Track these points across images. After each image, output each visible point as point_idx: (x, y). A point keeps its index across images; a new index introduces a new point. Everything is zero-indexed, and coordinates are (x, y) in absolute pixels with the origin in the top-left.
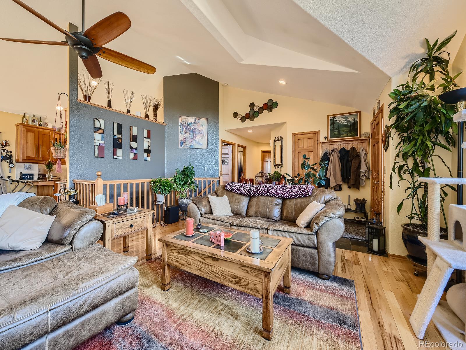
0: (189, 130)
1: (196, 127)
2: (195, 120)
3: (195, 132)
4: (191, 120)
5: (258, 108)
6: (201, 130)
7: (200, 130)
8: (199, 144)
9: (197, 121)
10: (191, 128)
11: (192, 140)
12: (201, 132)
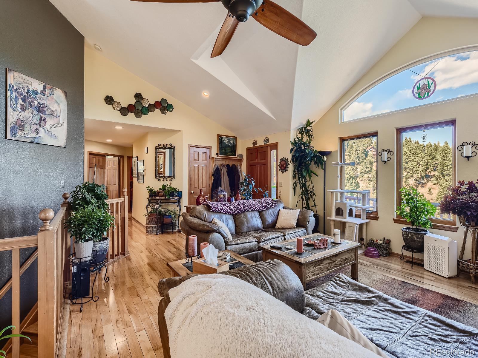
0: (31, 106)
1: (47, 103)
2: (44, 88)
3: (44, 112)
4: (36, 85)
5: (148, 104)
6: (56, 110)
7: (53, 109)
8: (51, 135)
9: (48, 91)
10: (36, 103)
11: (38, 127)
12: (55, 115)
